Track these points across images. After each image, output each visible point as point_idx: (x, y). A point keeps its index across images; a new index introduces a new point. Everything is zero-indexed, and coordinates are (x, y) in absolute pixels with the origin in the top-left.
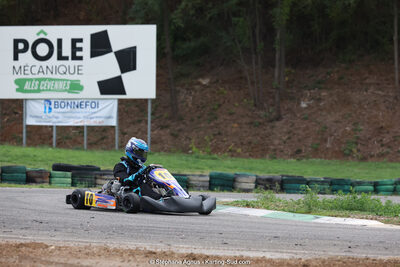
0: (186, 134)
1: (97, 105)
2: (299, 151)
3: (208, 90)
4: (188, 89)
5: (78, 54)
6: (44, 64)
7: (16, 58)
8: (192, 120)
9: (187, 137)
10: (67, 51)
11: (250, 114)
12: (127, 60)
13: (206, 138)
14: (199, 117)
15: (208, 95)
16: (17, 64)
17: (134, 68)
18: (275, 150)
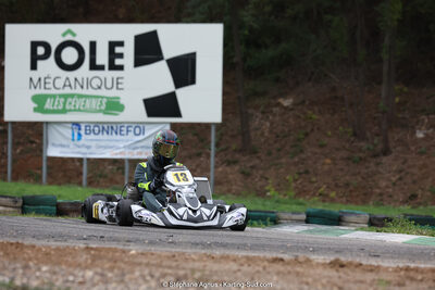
0: (261, 172)
1: (142, 131)
2: (414, 197)
3: (291, 113)
4: (263, 113)
5: (118, 62)
6: (72, 75)
7: (34, 67)
8: (270, 154)
9: (262, 177)
10: (102, 57)
11: (347, 145)
12: (184, 70)
13: (288, 177)
14: (279, 150)
15: (291, 120)
16: (35, 75)
17: (193, 82)
18: (381, 195)
